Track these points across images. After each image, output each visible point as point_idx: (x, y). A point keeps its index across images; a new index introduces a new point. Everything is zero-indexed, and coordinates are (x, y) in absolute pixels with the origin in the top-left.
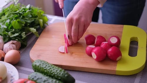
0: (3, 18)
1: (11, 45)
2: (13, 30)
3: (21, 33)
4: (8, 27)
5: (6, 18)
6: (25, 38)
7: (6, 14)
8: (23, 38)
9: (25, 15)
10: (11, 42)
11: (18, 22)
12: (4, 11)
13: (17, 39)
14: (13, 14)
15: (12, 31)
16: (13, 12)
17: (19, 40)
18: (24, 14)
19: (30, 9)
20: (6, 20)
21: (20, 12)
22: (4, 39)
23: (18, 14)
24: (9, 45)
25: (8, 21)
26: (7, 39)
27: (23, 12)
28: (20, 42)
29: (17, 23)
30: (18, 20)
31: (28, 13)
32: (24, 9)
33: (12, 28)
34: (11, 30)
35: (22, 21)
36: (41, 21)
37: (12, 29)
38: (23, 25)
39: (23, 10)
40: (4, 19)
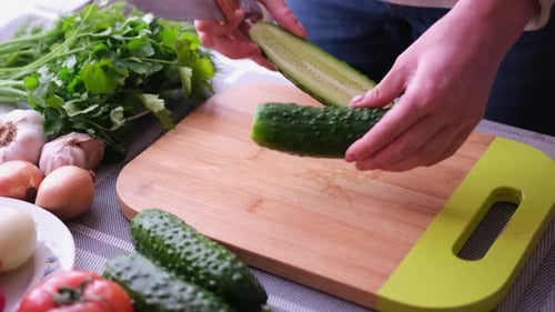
0: (58, 50)
1: (68, 147)
2: (85, 96)
3: (110, 109)
4: (66, 84)
5: (67, 51)
6: (121, 127)
7: (66, 35)
8: (113, 129)
9: (130, 46)
10: (70, 137)
11: (105, 68)
12: (61, 25)
13: (91, 131)
14: (92, 39)
15: (79, 98)
16: (91, 34)
17: (97, 132)
18: (127, 41)
19: (153, 26)
20: (64, 58)
21: (117, 33)
22: (48, 125)
23: (108, 42)
24: (59, 147)
25: (71, 63)
26: (58, 127)
27: (128, 35)
28: (101, 142)
29: (99, 71)
30: (104, 62)
31: (143, 39)
32: (133, 25)
33: (80, 87)
34: (78, 94)
35: (120, 67)
36: (187, 72)
37: (81, 93)
38: (122, 81)
39: (129, 29)
40: (58, 55)
